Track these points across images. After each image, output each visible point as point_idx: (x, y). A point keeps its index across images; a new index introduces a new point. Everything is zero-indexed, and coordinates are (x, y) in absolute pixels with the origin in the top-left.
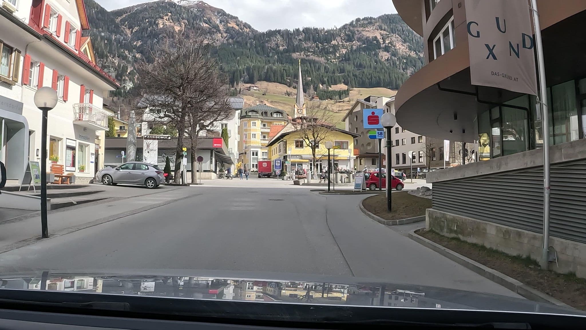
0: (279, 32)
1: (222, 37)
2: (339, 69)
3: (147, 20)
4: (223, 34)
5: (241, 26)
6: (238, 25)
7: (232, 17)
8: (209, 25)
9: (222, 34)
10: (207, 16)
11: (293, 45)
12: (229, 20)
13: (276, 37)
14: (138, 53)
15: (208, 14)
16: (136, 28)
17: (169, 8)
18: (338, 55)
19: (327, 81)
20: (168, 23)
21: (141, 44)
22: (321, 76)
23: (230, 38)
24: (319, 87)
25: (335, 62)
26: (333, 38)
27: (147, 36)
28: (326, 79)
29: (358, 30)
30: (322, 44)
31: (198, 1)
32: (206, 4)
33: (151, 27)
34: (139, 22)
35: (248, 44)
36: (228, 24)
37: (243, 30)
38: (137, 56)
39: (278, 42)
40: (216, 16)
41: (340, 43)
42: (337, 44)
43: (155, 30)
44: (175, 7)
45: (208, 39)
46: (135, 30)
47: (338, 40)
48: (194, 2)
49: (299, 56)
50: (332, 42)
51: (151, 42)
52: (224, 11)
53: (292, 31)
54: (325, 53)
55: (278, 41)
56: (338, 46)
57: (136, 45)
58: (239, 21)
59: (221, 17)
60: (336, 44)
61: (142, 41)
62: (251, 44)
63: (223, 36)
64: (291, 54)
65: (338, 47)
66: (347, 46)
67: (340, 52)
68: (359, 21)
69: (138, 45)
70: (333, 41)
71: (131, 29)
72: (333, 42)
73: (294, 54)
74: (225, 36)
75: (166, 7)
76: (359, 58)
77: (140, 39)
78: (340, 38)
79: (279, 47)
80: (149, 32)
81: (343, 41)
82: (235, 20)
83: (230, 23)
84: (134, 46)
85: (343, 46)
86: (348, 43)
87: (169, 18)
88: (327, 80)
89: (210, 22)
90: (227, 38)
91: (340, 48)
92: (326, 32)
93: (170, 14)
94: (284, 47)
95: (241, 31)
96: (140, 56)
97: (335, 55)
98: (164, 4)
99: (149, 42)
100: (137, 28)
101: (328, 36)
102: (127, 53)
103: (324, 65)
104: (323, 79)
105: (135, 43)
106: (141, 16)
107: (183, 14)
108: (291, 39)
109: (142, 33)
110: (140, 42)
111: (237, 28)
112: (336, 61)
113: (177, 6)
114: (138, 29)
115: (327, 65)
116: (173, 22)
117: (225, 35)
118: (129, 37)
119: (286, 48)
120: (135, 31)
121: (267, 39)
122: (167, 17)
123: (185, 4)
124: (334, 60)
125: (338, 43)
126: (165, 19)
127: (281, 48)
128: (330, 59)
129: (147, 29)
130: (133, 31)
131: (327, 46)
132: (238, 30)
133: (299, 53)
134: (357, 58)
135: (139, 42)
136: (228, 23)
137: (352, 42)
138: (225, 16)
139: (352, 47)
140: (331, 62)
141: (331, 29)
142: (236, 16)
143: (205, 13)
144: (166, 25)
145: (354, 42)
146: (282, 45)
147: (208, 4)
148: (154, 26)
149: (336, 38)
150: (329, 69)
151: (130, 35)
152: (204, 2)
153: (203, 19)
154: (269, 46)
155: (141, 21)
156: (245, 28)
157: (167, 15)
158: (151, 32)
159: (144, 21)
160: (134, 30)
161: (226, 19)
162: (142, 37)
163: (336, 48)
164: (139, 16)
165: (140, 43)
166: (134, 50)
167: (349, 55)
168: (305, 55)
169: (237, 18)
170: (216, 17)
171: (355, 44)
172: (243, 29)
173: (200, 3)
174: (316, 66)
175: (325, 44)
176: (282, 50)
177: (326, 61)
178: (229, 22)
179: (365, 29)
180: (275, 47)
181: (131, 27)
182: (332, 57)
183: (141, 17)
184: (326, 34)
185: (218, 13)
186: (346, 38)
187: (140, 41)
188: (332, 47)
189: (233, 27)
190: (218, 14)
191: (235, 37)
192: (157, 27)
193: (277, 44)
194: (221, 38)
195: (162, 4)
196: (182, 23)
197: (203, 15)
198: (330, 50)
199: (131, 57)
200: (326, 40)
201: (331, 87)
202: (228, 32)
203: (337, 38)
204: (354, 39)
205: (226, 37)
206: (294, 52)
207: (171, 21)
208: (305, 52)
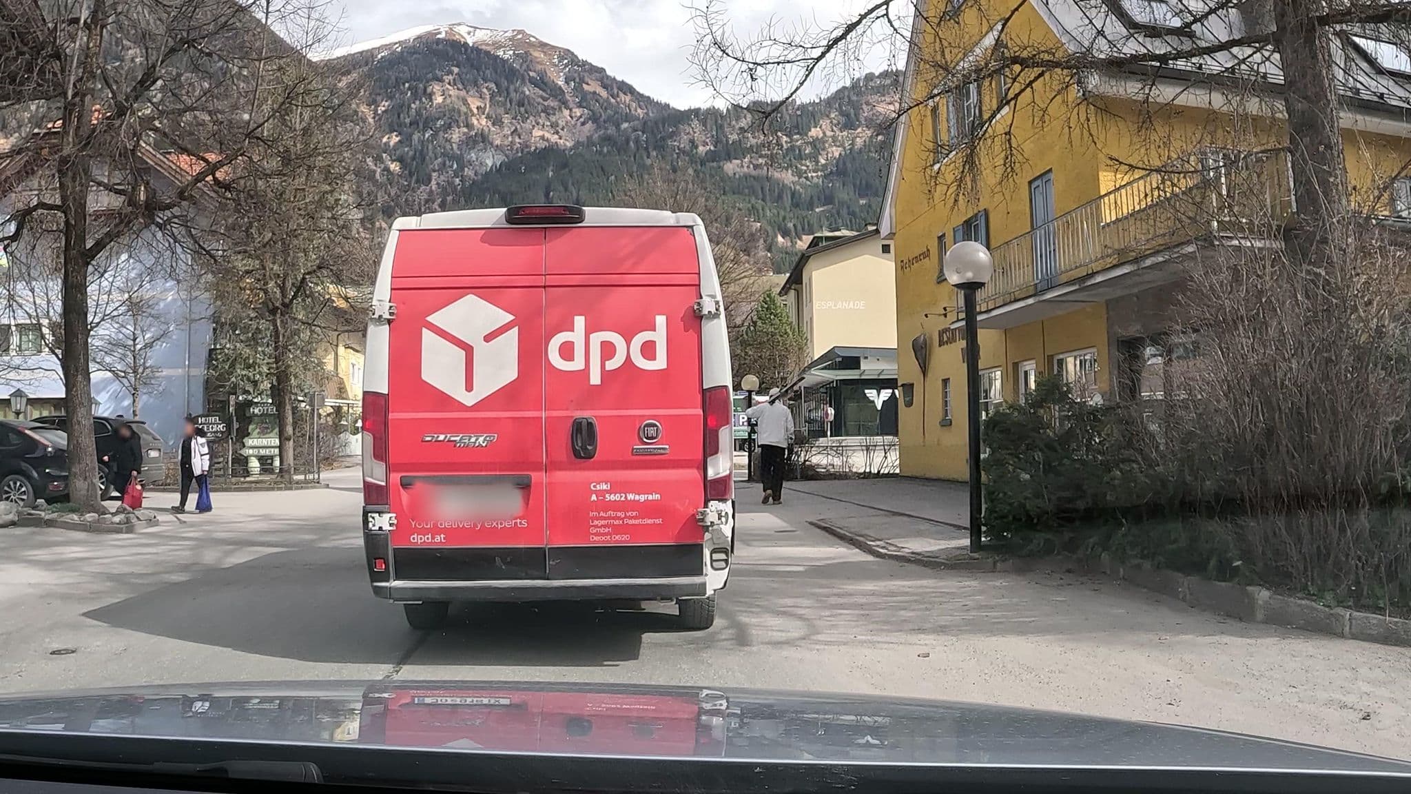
0: (696, 112)
1: (571, 117)
2: (823, 197)
3: (407, 85)
4: (574, 110)
5: (612, 89)
6: (605, 87)
7: (591, 69)
8: (540, 89)
9: (571, 110)
10: (537, 69)
11: (727, 141)
12: (586, 74)
13: (690, 125)
14: (393, 161)
15: (538, 63)
16: (383, 103)
17: (453, 54)
18: (823, 162)
19: (793, 229)
20: (453, 92)
21: (400, 141)
22: (781, 219)
23: (590, 119)
24: (777, 243)
25: (815, 180)
26: (812, 122)
27: (411, 124)
28: (790, 225)
29: (868, 102)
30: (790, 137)
31: (513, 31)
32: (532, 39)
33: (417, 102)
34: (389, 91)
35: (631, 143)
36: (584, 85)
37: (618, 99)
38: (392, 169)
39: (694, 137)
40: (556, 66)
41: (829, 133)
42: (821, 135)
43: (426, 109)
44: (466, 50)
45: (543, 126)
46: (383, 109)
47: (824, 127)
48: (506, 32)
49: (739, 170)
50: (810, 131)
51: (419, 137)
52: (573, 54)
53: (725, 111)
54: (794, 158)
55: (695, 133)
56: (822, 141)
57: (387, 144)
58: (608, 77)
59: (567, 69)
60: (820, 137)
61: (400, 134)
62: (637, 141)
63: (573, 115)
64: (721, 164)
65: (824, 143)
66: (843, 141)
67: (827, 155)
68: (872, 80)
69: (392, 144)
70: (813, 129)
71: (373, 107)
72: (815, 132)
73: (729, 164)
74: (578, 114)
75: (448, 54)
76: (865, 170)
77: (396, 128)
78: (828, 121)
79: (697, 147)
80: (414, 114)
81: (834, 128)
82: (598, 75)
83: (588, 84)
84: (383, 146)
85: (834, 139)
86: (845, 133)
87: (454, 80)
88: (794, 225)
89: (543, 82)
90: (582, 120)
91: (827, 145)
92: (798, 109)
93: (456, 70)
94: (708, 148)
95: (613, 100)
96: (397, 168)
97: (817, 162)
98: (440, 46)
99: (416, 137)
100: (387, 104)
101: (802, 119)
102: (370, 163)
103: (791, 187)
104: (786, 225)
105: (385, 140)
106: (393, 75)
107: (486, 68)
108: (721, 126)
109: (399, 117)
110: (396, 136)
111: (604, 93)
112: (817, 176)
113: (469, 50)
114: (389, 106)
115: (798, 187)
116: (465, 88)
117: (578, 112)
118: (369, 123)
119: (712, 148)
120: (383, 112)
121: (671, 130)
122: (451, 77)
123: (485, 38)
124: (814, 174)
125: (824, 133)
126: (447, 81)
127: (701, 148)
128: (805, 172)
129: (409, 106)
130: (379, 112)
131: (800, 142)
132: (607, 100)
133: (738, 162)
134: (861, 168)
135: (394, 137)
136: (584, 82)
137: (855, 130)
138: (576, 67)
139: (853, 144)
140: (807, 178)
141: (808, 102)
142: (600, 66)
143: (531, 61)
144: (450, 96)
145: (859, 130)
146: (704, 142)
147: (537, 37)
148: (424, 99)
149: (819, 121)
150: (800, 195)
151: (371, 120)
152: (528, 33)
153: (529, 75)
154: (674, 146)
155: (395, 87)
156: (621, 94)
157: (451, 72)
158: (418, 113)
159: (402, 87)
160: (381, 109)
161: (579, 75)
162: (400, 125)
163: (817, 145)
164: (388, 75)
165: (395, 139)
166: (384, 155)
167: (844, 163)
168: (751, 166)
169: (603, 70)
170: (557, 68)
171: (861, 135)
172: (618, 96)
173: (520, 36)
174: (774, 191)
175: (795, 137)
176: (704, 154)
177: (797, 179)
178: (586, 79)
179: (883, 99)
180: (688, 148)
181: (373, 103)
182: (810, 168)
183: (393, 78)
184: (799, 113)
185: (561, 58)
186: (842, 120)
187: (395, 133)
188: (811, 143)
189: (595, 93)
190: (559, 62)
191: (601, 115)
192: (431, 100)
193: (692, 142)
194: (569, 118)
195: (437, 45)
196: (485, 90)
197: (528, 66)
198: (807, 152)
199: (379, 170)
200: (797, 127)
201: (800, 239)
202: (584, 104)
203: (821, 122)
204: (860, 122)
205: (581, 117)
206: (729, 158)
207: (460, 86)
208: (751, 158)
